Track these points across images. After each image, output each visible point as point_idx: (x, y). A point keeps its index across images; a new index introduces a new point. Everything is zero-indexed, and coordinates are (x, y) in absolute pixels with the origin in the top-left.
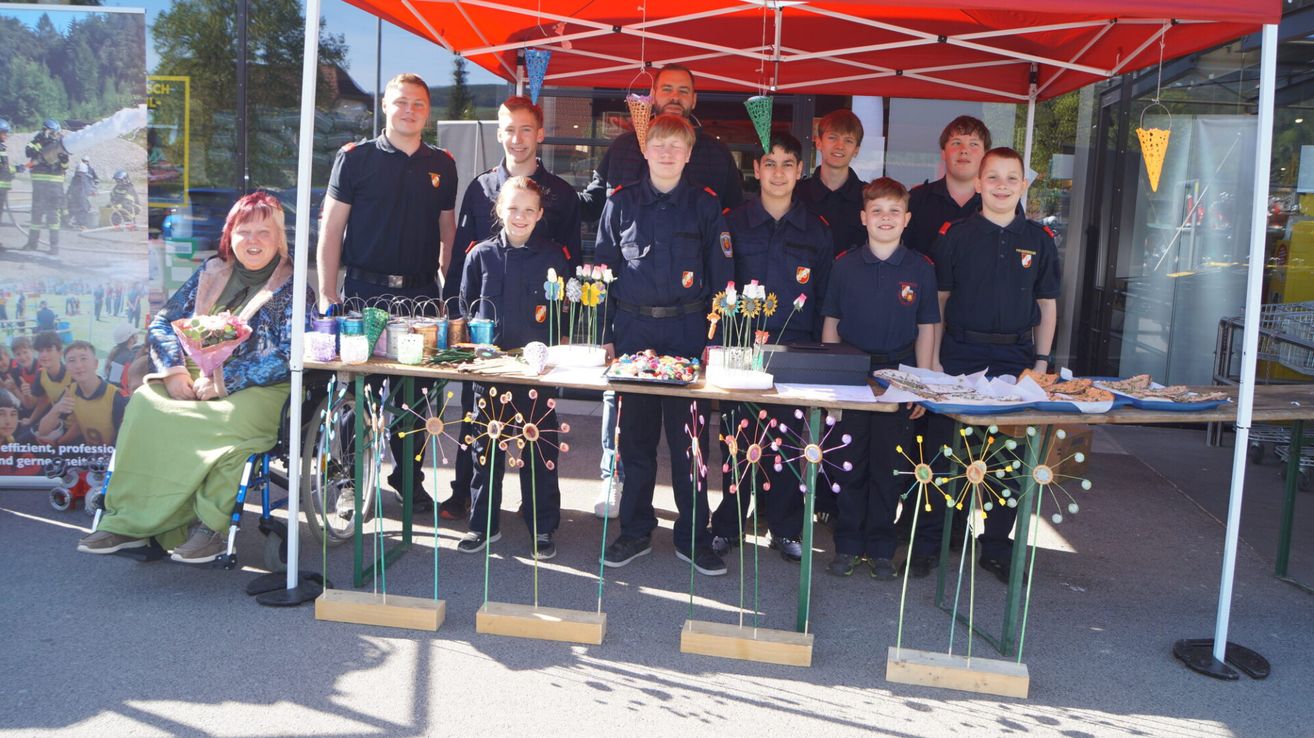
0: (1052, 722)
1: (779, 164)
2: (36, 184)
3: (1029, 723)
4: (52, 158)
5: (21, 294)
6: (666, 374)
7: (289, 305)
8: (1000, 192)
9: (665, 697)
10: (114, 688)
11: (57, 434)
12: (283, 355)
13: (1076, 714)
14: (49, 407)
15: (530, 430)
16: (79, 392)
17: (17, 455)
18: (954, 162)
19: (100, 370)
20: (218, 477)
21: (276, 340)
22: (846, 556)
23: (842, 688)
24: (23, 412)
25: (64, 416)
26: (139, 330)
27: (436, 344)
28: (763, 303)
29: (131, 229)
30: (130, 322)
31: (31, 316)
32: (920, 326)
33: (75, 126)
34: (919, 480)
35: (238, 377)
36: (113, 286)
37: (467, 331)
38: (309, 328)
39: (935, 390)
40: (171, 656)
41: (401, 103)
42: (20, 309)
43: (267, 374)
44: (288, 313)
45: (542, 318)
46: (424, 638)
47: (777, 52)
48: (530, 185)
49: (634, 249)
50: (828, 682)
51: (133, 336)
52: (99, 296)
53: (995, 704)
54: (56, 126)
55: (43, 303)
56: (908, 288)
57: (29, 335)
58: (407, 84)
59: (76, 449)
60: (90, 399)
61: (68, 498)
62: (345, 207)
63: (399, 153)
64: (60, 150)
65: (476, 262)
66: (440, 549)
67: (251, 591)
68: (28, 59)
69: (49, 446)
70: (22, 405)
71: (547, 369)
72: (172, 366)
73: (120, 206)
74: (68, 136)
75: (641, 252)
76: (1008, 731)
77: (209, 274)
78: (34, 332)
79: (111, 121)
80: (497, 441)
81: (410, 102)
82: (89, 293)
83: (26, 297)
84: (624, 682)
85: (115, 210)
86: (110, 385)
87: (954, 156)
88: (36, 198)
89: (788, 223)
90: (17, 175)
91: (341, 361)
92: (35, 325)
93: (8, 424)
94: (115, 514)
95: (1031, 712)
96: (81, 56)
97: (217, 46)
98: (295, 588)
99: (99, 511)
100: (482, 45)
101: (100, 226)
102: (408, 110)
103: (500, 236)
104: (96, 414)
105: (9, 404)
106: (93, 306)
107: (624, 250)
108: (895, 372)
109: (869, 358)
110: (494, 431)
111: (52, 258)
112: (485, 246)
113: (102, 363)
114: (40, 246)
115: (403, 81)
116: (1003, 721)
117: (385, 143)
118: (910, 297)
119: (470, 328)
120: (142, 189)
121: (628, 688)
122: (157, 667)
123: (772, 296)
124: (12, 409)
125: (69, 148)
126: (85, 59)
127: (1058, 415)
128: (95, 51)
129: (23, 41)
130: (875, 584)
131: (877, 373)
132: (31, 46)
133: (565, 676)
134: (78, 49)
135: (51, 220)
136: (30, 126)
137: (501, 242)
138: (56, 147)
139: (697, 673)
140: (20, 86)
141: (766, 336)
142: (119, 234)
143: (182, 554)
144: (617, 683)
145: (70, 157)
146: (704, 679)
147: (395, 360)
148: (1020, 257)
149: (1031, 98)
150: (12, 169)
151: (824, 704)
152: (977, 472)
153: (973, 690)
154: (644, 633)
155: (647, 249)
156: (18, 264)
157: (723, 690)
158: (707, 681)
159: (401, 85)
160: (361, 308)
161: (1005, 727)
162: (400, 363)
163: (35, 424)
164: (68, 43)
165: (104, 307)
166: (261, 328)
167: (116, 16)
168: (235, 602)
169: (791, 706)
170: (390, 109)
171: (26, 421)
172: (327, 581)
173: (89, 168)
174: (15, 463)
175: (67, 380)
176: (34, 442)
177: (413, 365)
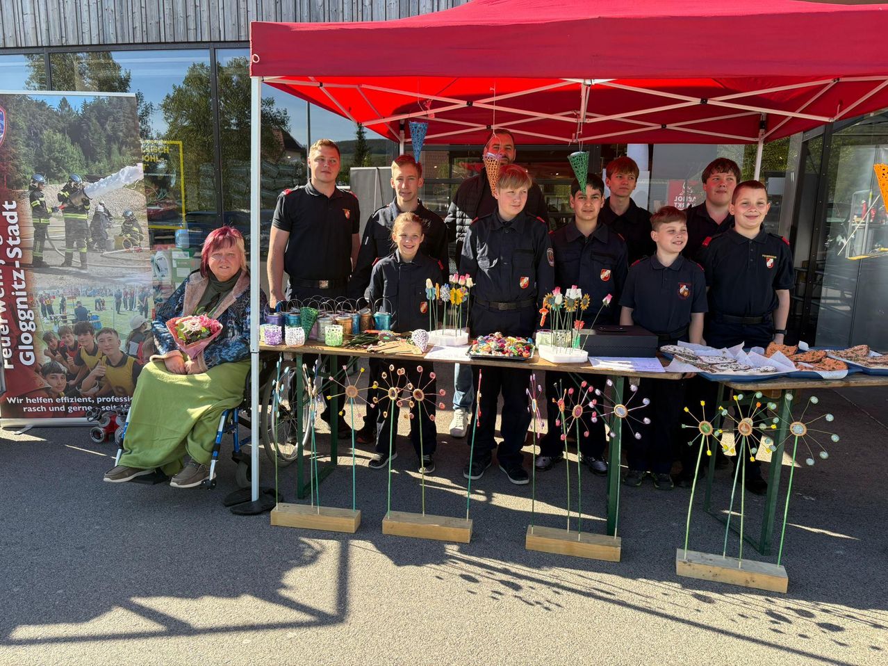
0: (809, 615)
1: (589, 197)
2: (67, 220)
3: (791, 615)
4: (77, 202)
5: (63, 297)
6: (511, 352)
7: (248, 305)
8: (751, 214)
9: (517, 588)
10: (126, 587)
11: (96, 389)
12: (245, 341)
13: (827, 608)
14: (88, 372)
15: (418, 394)
16: (108, 362)
17: (67, 405)
18: (713, 192)
19: (122, 347)
20: (202, 426)
21: (241, 330)
22: (636, 471)
23: (644, 580)
24: (70, 376)
25: (99, 378)
26: (147, 319)
27: (352, 331)
28: (580, 301)
29: (138, 251)
30: (142, 315)
31: (70, 311)
32: (693, 314)
33: (92, 179)
34: (702, 432)
35: (214, 358)
36: (127, 290)
37: (373, 321)
38: (263, 321)
39: (707, 360)
40: (169, 558)
41: (321, 160)
42: (63, 307)
43: (235, 355)
44: (247, 311)
45: (424, 310)
46: (344, 539)
47: (583, 116)
48: (414, 219)
49: (486, 261)
50: (634, 576)
51: (143, 324)
52: (118, 297)
53: (762, 598)
54: (79, 179)
55: (78, 302)
56: (685, 286)
57: (70, 324)
58: (324, 147)
59: (108, 400)
60: (116, 367)
61: (103, 434)
62: (285, 234)
63: (322, 196)
64: (83, 196)
65: (379, 272)
66: (356, 466)
67: (228, 503)
68: (54, 131)
69: (89, 398)
70: (68, 372)
71: (429, 348)
72: (169, 350)
73: (129, 235)
74: (88, 186)
75: (491, 264)
76: (776, 623)
77: (192, 285)
78: (73, 323)
79: (118, 175)
80: (395, 402)
81: (326, 159)
82: (111, 295)
83: (66, 299)
84: (487, 575)
85: (126, 238)
86: (129, 357)
87: (714, 188)
88: (68, 231)
89: (594, 238)
90: (53, 214)
91: (285, 344)
92: (74, 318)
93: (60, 384)
94: (130, 453)
95: (792, 606)
96: (92, 128)
97: (204, 117)
98: (257, 501)
99: (120, 451)
100: (377, 118)
101: (116, 249)
102: (326, 165)
103: (395, 254)
104: (121, 375)
105: (60, 371)
106: (114, 305)
107: (479, 262)
108: (675, 347)
109: (657, 338)
110: (393, 395)
111: (83, 271)
112: (385, 262)
113: (123, 342)
114: (73, 264)
115: (321, 145)
116: (770, 613)
117: (311, 188)
118: (686, 293)
119: (374, 319)
120: (144, 223)
121: (491, 580)
122: (159, 568)
123: (587, 296)
124: (62, 374)
125: (90, 195)
126: (96, 130)
127: (806, 381)
128: (102, 125)
129: (49, 118)
130: (658, 492)
131: (663, 348)
132: (56, 122)
133: (446, 570)
134: (90, 124)
135: (80, 246)
136: (60, 179)
137: (396, 258)
138: (80, 194)
139: (539, 567)
140: (50, 150)
141: (582, 324)
142: (130, 255)
143: (177, 483)
144: (482, 576)
145: (91, 201)
146: (545, 573)
147: (323, 343)
148: (765, 260)
149: (760, 140)
150: (49, 210)
151: (634, 595)
152: (747, 426)
153: (744, 585)
154: (498, 532)
155: (495, 262)
156: (59, 277)
157: (558, 581)
158: (546, 574)
159: (320, 148)
160: (299, 306)
161: (773, 619)
162: (327, 346)
163: (79, 384)
164: (82, 120)
165: (122, 305)
166: (230, 322)
167: (115, 99)
168: (216, 512)
169: (608, 596)
170: (313, 164)
171: (72, 382)
172: (279, 495)
173: (105, 209)
174: (67, 410)
175: (99, 354)
176: (79, 396)
177: (336, 346)
